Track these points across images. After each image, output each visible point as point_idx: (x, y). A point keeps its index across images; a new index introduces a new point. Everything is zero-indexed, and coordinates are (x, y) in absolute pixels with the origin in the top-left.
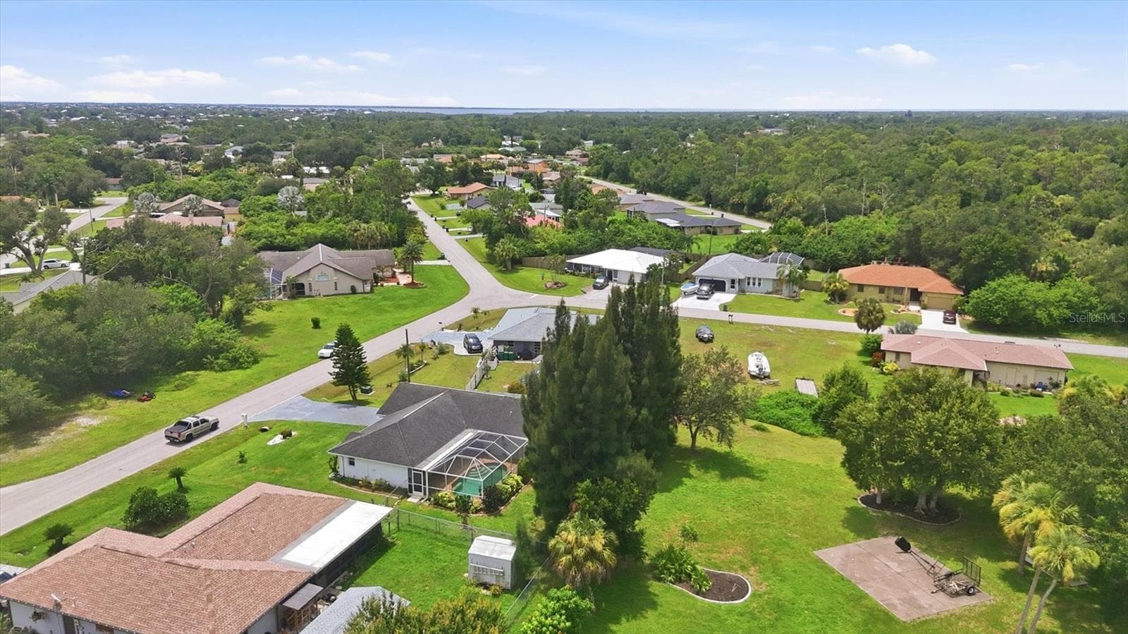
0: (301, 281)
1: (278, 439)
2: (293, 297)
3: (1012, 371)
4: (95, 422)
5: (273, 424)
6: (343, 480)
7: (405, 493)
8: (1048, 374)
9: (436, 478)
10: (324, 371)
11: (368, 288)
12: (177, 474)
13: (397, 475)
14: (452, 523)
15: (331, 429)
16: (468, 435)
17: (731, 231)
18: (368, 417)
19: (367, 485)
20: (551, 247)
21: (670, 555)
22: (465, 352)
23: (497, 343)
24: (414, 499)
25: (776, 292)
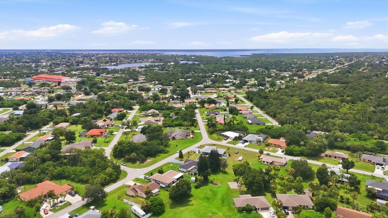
0: (174, 137)
1: (172, 165)
2: (173, 140)
3: (277, 163)
4: (150, 161)
5: (171, 163)
6: (179, 170)
7: (186, 173)
8: (282, 164)
9: (189, 171)
10: (177, 155)
11: (185, 138)
12: (162, 168)
13: (185, 170)
14: (190, 176)
15: (178, 164)
16: (194, 166)
17: (263, 124)
18: (182, 163)
19: (182, 171)
20: (220, 129)
21: (211, 181)
22: (198, 153)
23: (202, 152)
24: (187, 173)
25: (257, 143)
